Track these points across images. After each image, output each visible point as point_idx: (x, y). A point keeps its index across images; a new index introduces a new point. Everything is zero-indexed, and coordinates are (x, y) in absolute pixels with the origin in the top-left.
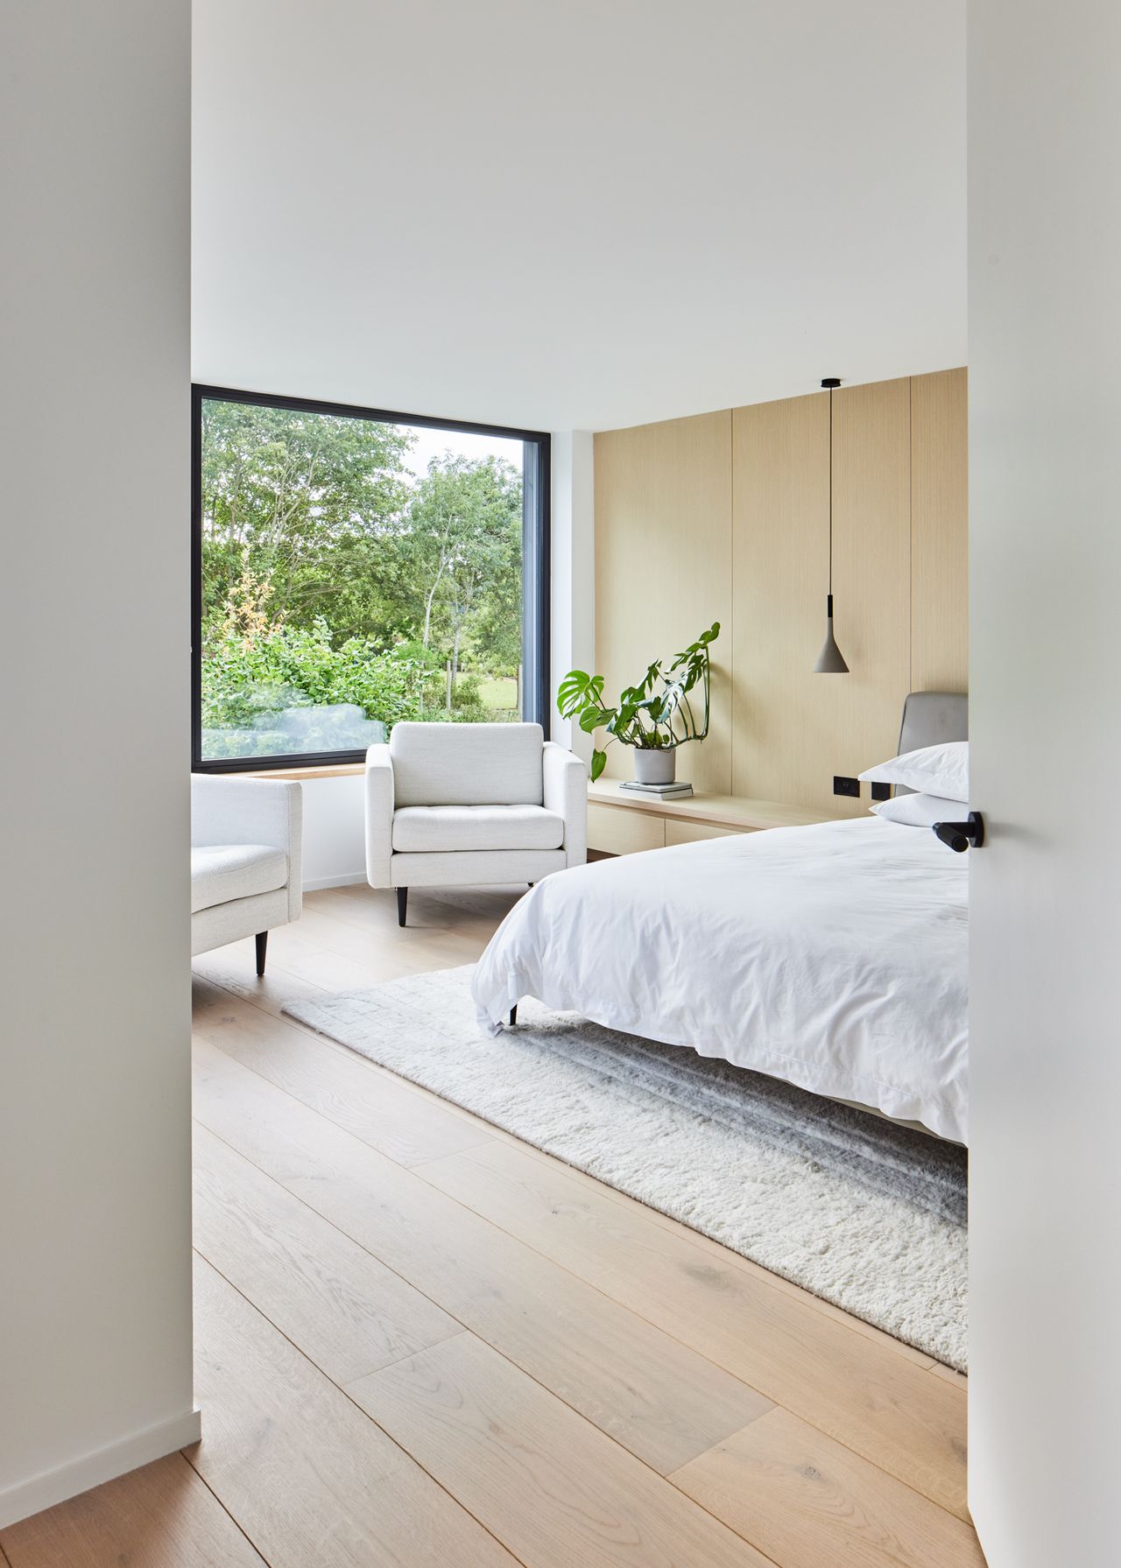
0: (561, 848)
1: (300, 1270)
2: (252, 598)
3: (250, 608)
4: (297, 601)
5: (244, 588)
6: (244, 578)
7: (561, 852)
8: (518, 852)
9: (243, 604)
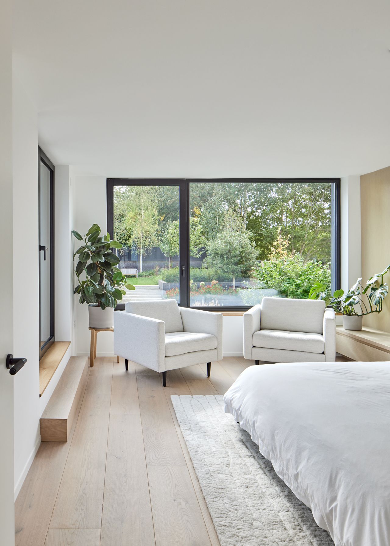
0: (323, 353)
1: (81, 486)
2: (282, 246)
3: (281, 249)
4: (319, 245)
5: (279, 242)
6: (278, 239)
7: (323, 355)
8: (304, 352)
9: (278, 248)
